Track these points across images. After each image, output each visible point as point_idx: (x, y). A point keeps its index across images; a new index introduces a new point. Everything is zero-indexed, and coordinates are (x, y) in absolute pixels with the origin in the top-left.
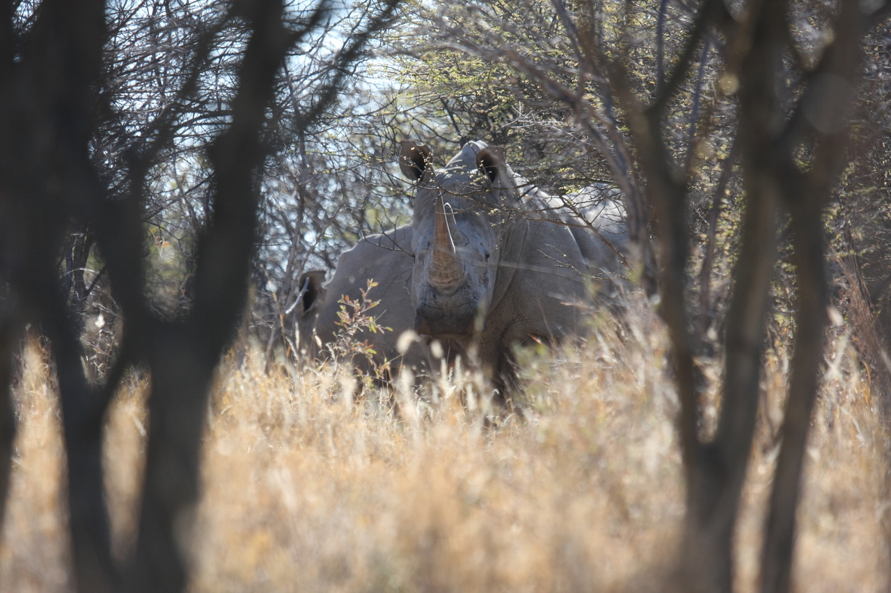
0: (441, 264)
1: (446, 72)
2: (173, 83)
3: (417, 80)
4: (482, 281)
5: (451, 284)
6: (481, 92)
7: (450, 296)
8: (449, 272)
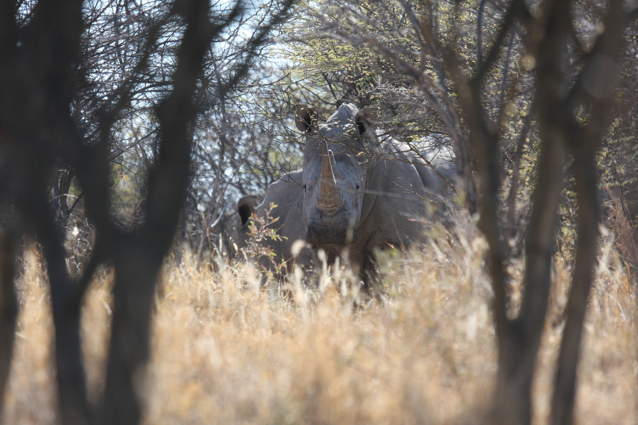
0: (326, 194)
1: (326, 54)
2: (131, 62)
3: (305, 60)
4: (354, 206)
5: (333, 208)
6: (351, 69)
7: (332, 217)
8: (332, 199)
